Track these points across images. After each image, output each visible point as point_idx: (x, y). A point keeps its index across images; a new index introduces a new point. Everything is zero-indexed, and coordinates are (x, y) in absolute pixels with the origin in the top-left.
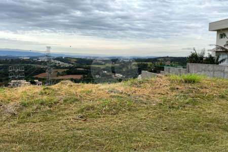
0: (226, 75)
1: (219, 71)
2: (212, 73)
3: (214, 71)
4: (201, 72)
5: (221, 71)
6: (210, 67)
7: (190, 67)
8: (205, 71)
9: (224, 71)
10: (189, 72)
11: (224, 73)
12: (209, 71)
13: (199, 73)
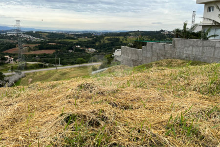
0: (217, 51)
1: (209, 46)
2: (201, 48)
3: (203, 46)
4: (188, 47)
5: (212, 47)
6: (200, 42)
7: (176, 42)
8: (193, 46)
9: (215, 46)
10: (174, 47)
11: (215, 48)
12: (198, 46)
13: (186, 48)
